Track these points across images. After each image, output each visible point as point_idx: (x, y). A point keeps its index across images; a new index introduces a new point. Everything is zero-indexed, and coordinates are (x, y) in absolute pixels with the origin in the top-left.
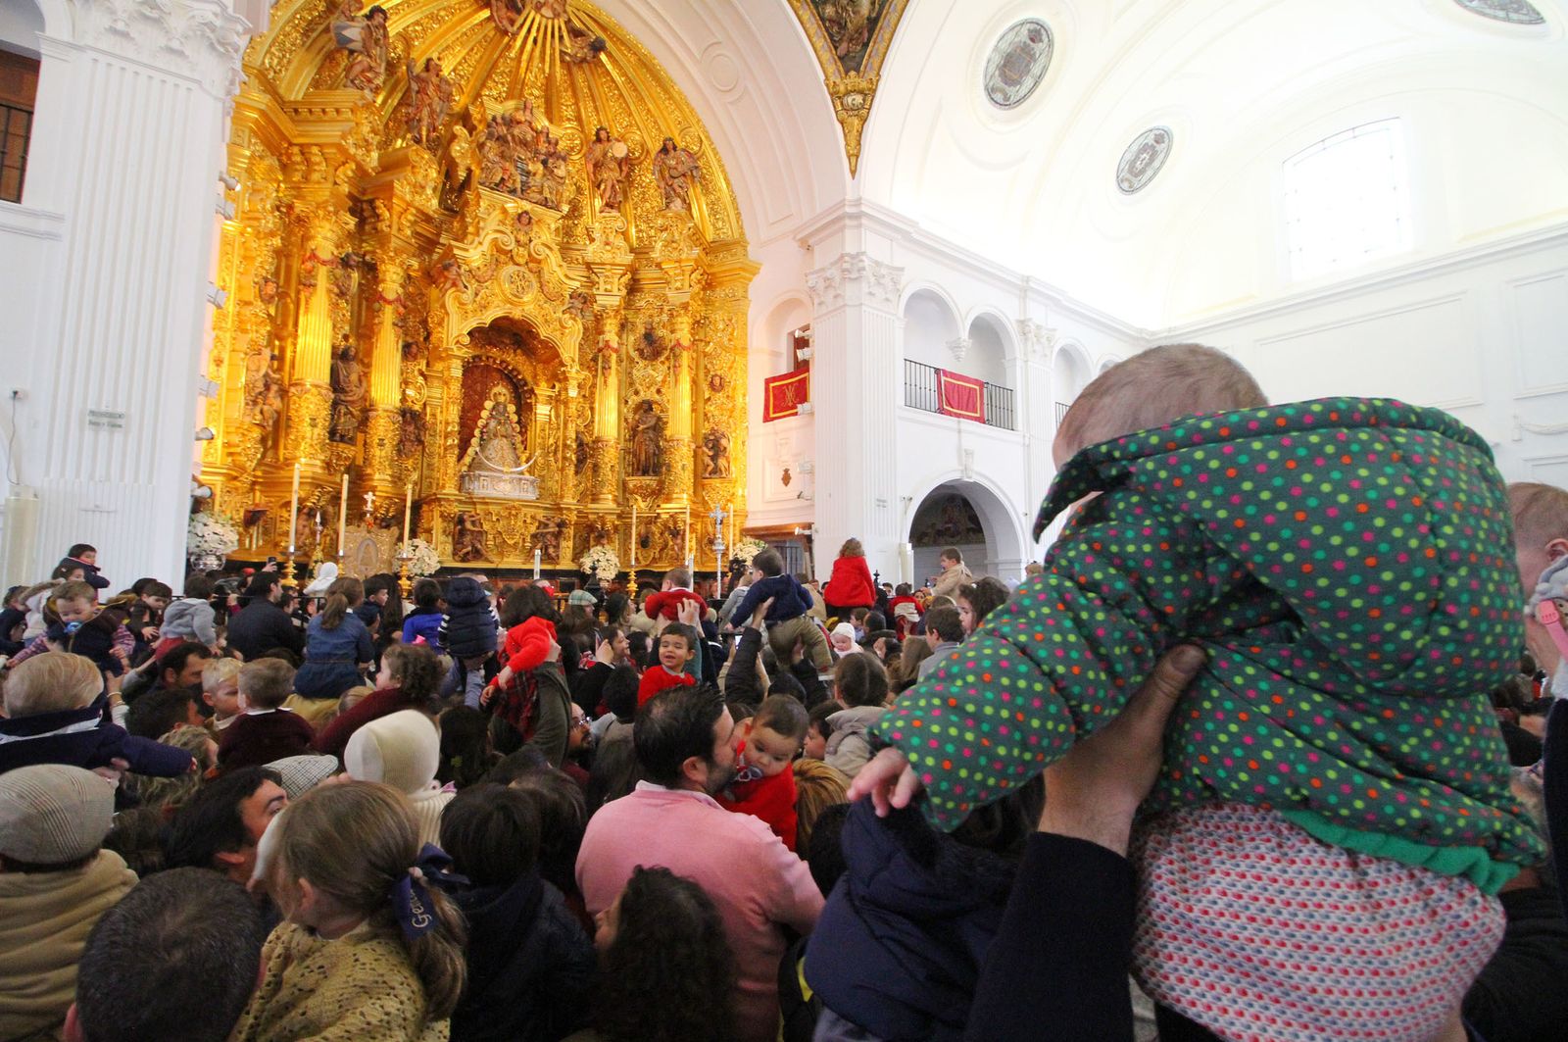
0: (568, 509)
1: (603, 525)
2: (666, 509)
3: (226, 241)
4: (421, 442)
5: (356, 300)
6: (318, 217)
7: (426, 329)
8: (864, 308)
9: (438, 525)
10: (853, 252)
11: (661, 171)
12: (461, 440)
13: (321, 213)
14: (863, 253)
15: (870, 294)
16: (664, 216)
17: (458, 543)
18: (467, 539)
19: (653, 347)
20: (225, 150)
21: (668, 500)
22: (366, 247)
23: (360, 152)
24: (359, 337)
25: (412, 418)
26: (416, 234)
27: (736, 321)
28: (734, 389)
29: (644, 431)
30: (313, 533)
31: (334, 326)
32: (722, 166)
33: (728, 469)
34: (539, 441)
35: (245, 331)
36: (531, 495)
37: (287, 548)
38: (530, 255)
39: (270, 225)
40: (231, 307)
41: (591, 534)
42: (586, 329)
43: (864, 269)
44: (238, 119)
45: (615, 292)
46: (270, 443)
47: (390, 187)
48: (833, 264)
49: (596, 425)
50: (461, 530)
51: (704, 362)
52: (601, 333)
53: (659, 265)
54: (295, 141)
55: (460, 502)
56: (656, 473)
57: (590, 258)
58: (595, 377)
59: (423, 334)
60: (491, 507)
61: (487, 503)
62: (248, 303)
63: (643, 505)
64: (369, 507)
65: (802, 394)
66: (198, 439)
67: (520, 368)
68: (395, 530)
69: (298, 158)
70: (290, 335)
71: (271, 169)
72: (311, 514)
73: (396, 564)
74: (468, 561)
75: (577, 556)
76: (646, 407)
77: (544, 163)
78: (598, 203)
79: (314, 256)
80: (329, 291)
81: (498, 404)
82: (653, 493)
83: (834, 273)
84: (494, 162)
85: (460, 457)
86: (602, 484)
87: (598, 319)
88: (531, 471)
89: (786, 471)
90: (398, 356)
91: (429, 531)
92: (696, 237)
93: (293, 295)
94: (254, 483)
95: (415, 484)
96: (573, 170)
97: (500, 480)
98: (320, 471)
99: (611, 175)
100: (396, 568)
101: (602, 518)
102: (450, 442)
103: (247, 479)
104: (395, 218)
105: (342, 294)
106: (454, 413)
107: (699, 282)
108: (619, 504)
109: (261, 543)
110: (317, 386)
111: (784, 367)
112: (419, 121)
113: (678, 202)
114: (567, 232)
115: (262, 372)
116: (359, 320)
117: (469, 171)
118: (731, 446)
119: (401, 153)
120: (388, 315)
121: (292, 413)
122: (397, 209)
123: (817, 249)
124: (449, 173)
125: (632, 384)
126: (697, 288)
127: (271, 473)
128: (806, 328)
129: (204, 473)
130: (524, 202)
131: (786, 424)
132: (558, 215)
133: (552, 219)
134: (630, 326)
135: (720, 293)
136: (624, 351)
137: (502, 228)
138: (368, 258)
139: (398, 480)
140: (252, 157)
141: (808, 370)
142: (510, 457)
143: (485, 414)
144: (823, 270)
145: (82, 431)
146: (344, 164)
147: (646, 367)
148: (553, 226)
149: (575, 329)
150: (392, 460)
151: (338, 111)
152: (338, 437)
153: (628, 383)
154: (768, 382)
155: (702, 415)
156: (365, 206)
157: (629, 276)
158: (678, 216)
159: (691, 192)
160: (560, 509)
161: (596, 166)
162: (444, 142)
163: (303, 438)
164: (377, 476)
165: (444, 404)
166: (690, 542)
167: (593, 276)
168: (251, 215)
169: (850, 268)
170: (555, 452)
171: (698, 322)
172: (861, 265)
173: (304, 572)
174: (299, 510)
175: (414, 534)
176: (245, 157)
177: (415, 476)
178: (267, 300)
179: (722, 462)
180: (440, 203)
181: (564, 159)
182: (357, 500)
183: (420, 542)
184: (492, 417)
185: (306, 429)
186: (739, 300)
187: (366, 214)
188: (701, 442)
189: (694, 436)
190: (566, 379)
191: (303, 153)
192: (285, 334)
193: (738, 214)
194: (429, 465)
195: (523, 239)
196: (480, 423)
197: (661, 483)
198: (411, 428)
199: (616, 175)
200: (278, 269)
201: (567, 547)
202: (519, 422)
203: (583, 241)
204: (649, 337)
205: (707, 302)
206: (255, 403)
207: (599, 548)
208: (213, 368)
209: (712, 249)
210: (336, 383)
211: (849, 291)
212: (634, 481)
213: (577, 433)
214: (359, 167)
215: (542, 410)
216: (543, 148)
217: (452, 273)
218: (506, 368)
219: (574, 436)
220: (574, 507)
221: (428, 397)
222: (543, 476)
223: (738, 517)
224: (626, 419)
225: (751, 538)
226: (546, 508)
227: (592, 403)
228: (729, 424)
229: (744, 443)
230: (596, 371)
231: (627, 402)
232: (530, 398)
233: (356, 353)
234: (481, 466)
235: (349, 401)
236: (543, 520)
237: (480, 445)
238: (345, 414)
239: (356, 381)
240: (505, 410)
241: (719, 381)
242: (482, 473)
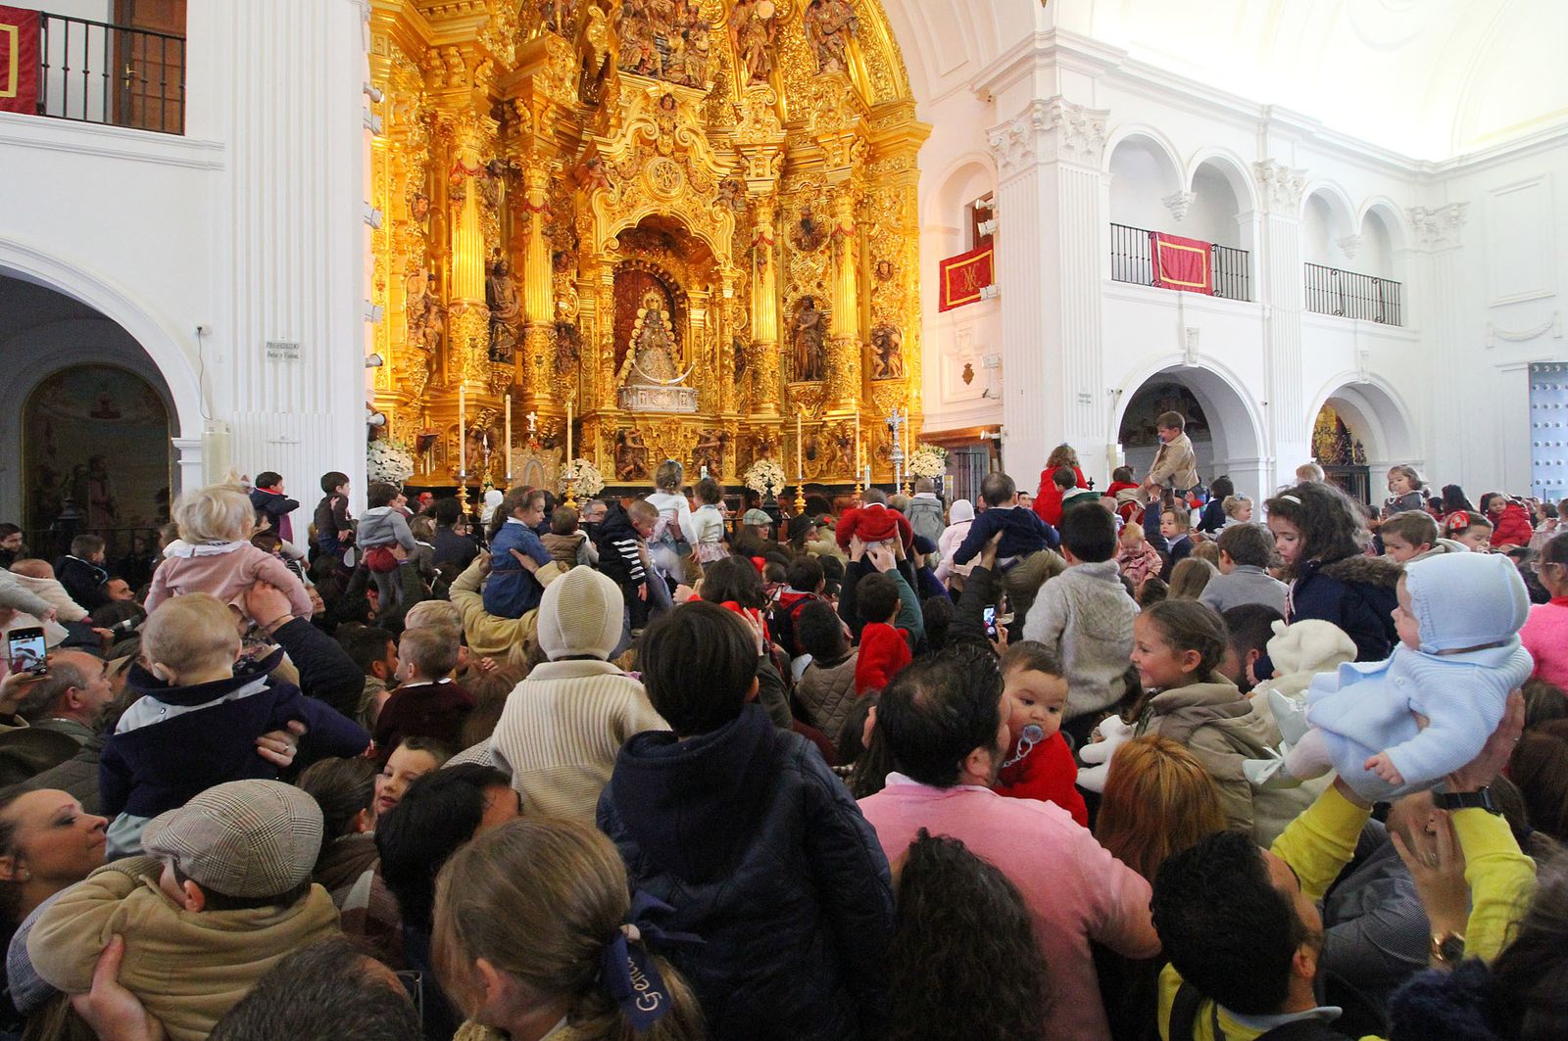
0: (730, 421)
1: (766, 436)
2: (833, 416)
3: (377, 159)
4: (577, 358)
5: (504, 211)
6: (461, 123)
7: (574, 236)
8: (1060, 165)
9: (599, 443)
10: (1046, 97)
11: (813, 30)
12: (616, 352)
13: (464, 119)
14: (1059, 97)
15: (1069, 147)
16: (818, 82)
17: (620, 461)
18: (629, 456)
19: (811, 235)
20: (367, 60)
21: (835, 406)
22: (510, 153)
23: (497, 47)
24: (510, 251)
25: (567, 332)
26: (558, 133)
27: (905, 196)
28: (904, 276)
29: (805, 331)
30: (482, 457)
31: (486, 241)
32: (882, 13)
33: (900, 368)
34: (694, 348)
35: (402, 252)
36: (691, 408)
37: (458, 472)
38: (675, 143)
39: (417, 138)
40: (387, 229)
41: (755, 447)
42: (737, 221)
43: (1059, 116)
44: (376, 26)
45: (768, 176)
46: (435, 366)
47: (529, 82)
48: (1021, 115)
49: (754, 328)
50: (623, 448)
51: (868, 247)
52: (755, 224)
53: (814, 140)
54: (432, 44)
55: (619, 417)
56: (820, 377)
57: (738, 141)
58: (752, 273)
59: (572, 242)
60: (651, 423)
61: (646, 419)
62: (402, 223)
63: (807, 413)
64: (532, 427)
65: (984, 275)
66: (368, 366)
67: (672, 270)
68: (558, 450)
69: (437, 62)
70: (445, 253)
71: (412, 77)
72: (478, 438)
73: (562, 485)
74: (631, 480)
75: (741, 469)
76: (807, 304)
77: (685, 36)
78: (745, 76)
79: (460, 167)
80: (479, 203)
81: (651, 311)
82: (818, 399)
83: (1023, 126)
84: (632, 42)
85: (617, 371)
86: (763, 392)
87: (751, 208)
88: (688, 382)
89: (968, 367)
90: (550, 267)
91: (591, 450)
92: (856, 101)
93: (444, 211)
94: (423, 408)
95: (574, 401)
96: (717, 39)
97: (658, 392)
98: (483, 393)
99: (757, 41)
100: (561, 490)
101: (765, 430)
102: (606, 355)
103: (416, 404)
104: (536, 118)
105: (490, 206)
106: (607, 325)
107: (861, 154)
108: (781, 413)
109: (434, 468)
110: (474, 305)
111: (962, 245)
112: (553, 5)
113: (834, 63)
114: (712, 114)
115: (422, 294)
116: (509, 233)
117: (607, 56)
118: (903, 341)
119: (537, 44)
120: (537, 223)
121: (453, 335)
122: (538, 107)
123: (1000, 100)
124: (586, 62)
125: (789, 279)
126: (858, 162)
127: (438, 397)
128: (988, 197)
129: (377, 400)
130: (666, 84)
131: (968, 313)
132: (702, 94)
133: (695, 100)
134: (785, 214)
135: (885, 165)
136: (779, 241)
137: (643, 116)
138: (512, 164)
139: (558, 398)
140: (393, 66)
141: (991, 247)
142: (666, 368)
143: (638, 323)
144: (1008, 123)
145: (262, 362)
146: (482, 63)
147: (805, 258)
148: (698, 108)
149: (727, 222)
150: (551, 378)
151: (471, 5)
152: (497, 357)
153: (787, 278)
154: (943, 264)
155: (869, 309)
156: (506, 108)
157: (782, 156)
158: (835, 80)
159: (848, 49)
160: (721, 421)
161: (739, 32)
162: (580, 26)
163: (465, 359)
164: (537, 395)
165: (597, 316)
166: (861, 452)
167: (743, 161)
168: (397, 129)
169: (1042, 117)
170: (713, 361)
171: (861, 202)
172: (1055, 112)
173: (476, 496)
174: (467, 434)
175: (576, 455)
176: (385, 66)
177: (573, 394)
178: (420, 218)
179: (893, 361)
180: (580, 99)
181: (706, 29)
182: (519, 420)
183: (583, 462)
184: (646, 325)
185: (467, 350)
186: (907, 171)
187: (507, 116)
188: (868, 340)
189: (861, 333)
190: (720, 279)
191: (441, 56)
192: (440, 252)
193: (903, 69)
194: (586, 381)
195: (667, 125)
196: (635, 333)
197: (826, 388)
198: (567, 343)
199: (763, 40)
200: (427, 184)
201: (730, 461)
202: (673, 330)
203: (729, 122)
204: (806, 224)
205: (871, 178)
206: (418, 326)
207: (763, 461)
208: (376, 292)
209: (874, 114)
210: (492, 301)
211: (1042, 145)
212: (797, 387)
213: (734, 337)
214: (497, 64)
215: (696, 315)
216: (682, 18)
217: (597, 173)
218: (657, 272)
219: (731, 341)
220: (734, 419)
221: (581, 309)
222: (701, 387)
223: (913, 422)
224: (785, 320)
225: (931, 447)
226: (706, 421)
227: (748, 303)
228: (899, 316)
229: (917, 337)
230: (751, 267)
231: (785, 300)
232: (683, 303)
233: (509, 267)
234: (638, 379)
235: (505, 319)
236: (703, 433)
237: (636, 357)
238: (503, 332)
239: (511, 297)
240: (659, 318)
241: (886, 269)
242: (640, 387)
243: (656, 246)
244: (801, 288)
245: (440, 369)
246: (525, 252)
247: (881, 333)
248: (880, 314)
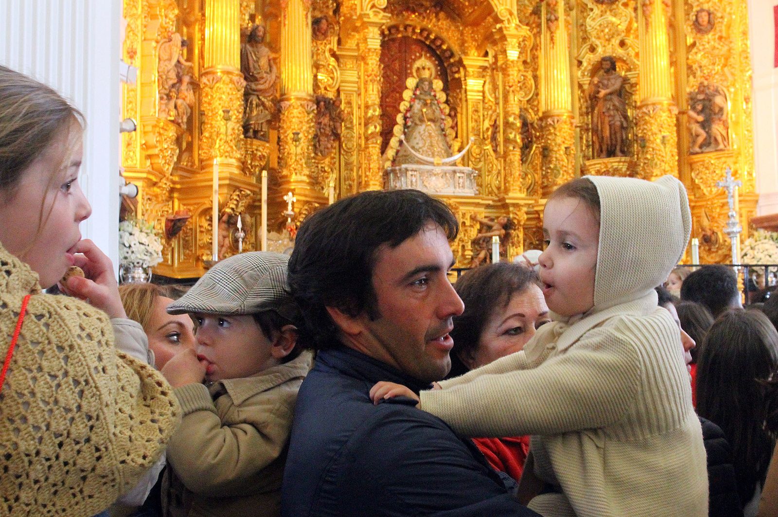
0: (516, 206)
4: (337, 136)
12: (383, 127)
24: (265, 17)
25: (326, 108)
28: (729, 27)
29: (606, 98)
31: (241, 6)
33: (726, 138)
34: (471, 125)
36: (469, 191)
46: (184, 145)
49: (543, 97)
56: (626, 152)
58: (539, 33)
59: (333, 6)
64: (290, 211)
67: (444, 35)
70: (197, 20)
76: (608, 65)
81: (422, 81)
85: (383, 149)
88: (465, 161)
94: (172, 190)
97: (431, 173)
98: (236, 171)
102: (371, 129)
103: (165, 184)
106: (373, 94)
110: (228, 73)
115: (174, 62)
118: (730, 105)
125: (585, 38)
127: (188, 178)
139: (316, 182)
142: (439, 147)
143: (407, 95)
150: (309, 158)
152: (251, 133)
153: (581, 37)
155: (684, 70)
160: (505, 206)
163: (218, 134)
164: (294, 178)
165: (361, 86)
170: (494, 138)
177: (333, 176)
179: (717, 129)
184: (415, 97)
185: (220, 124)
188: (684, 106)
189: (676, 99)
190: (504, 38)
192: (193, 19)
194: (347, 164)
196: (403, 106)
198: (326, 120)
202: (447, 102)
206: (169, 97)
210: (247, 71)
213: (520, 109)
215: (473, 85)
218: (427, 38)
219: (517, 111)
220: (522, 202)
221: (342, 82)
222: (480, 170)
223: (743, 205)
224: (580, 86)
225: (768, 234)
226: (488, 206)
227: (535, 70)
228: (724, 75)
229: (747, 100)
230: (539, 25)
231: (580, 63)
232: (458, 72)
233: (265, 33)
234: (407, 158)
235: (260, 90)
236: (485, 221)
237: (405, 133)
238: (257, 106)
239: (266, 66)
240: (431, 88)
241: (706, 19)
242: (410, 166)
243: (427, 9)
244: (600, 50)
245: (190, 146)
246: (281, 19)
247: (701, 97)
248: (699, 73)
